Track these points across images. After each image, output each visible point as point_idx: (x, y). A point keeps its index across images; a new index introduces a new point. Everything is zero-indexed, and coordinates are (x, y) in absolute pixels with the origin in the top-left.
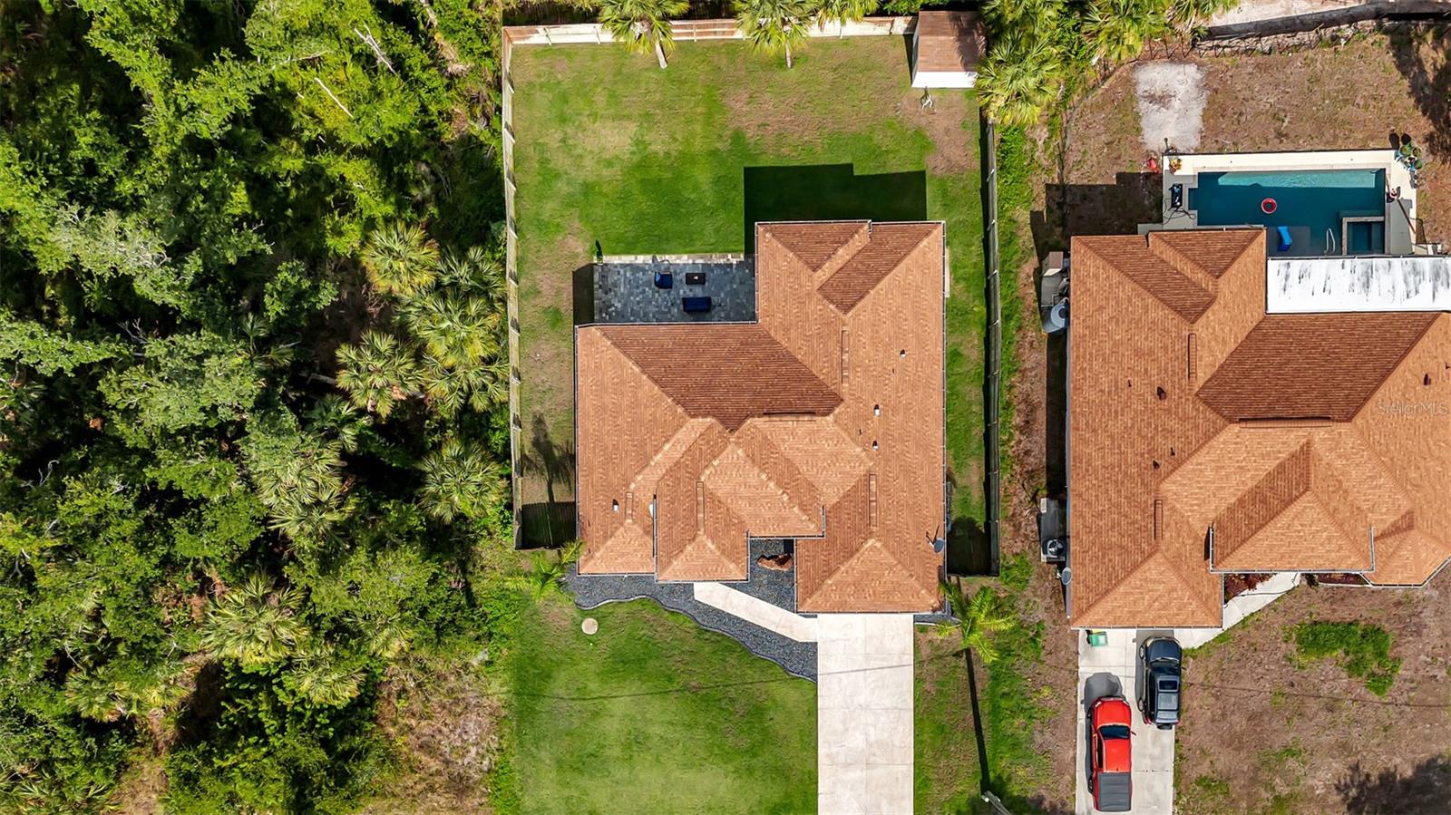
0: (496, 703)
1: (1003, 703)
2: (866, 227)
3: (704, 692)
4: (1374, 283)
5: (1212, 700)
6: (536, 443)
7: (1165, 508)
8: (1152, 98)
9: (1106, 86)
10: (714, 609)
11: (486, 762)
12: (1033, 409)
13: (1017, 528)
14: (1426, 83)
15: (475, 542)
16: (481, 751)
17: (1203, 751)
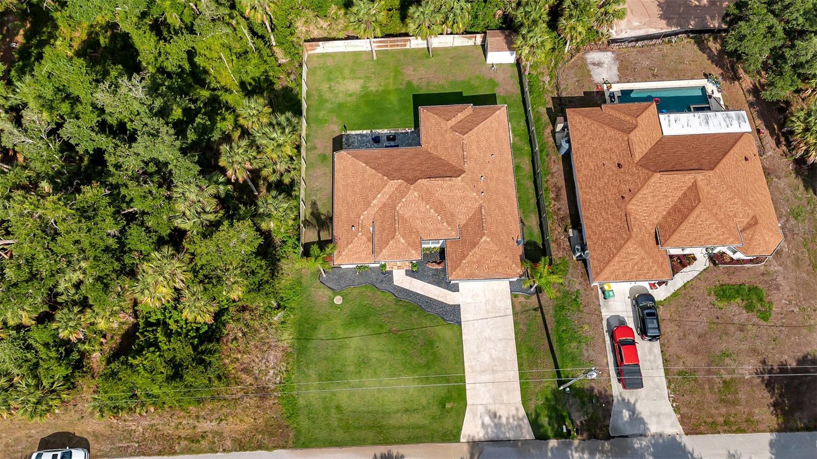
0: (286, 345)
1: (564, 335)
2: (471, 107)
3: (400, 333)
4: (710, 121)
5: (677, 328)
6: (312, 214)
7: (632, 217)
8: (594, 64)
9: (573, 60)
10: (405, 289)
11: (278, 379)
12: (559, 189)
13: (559, 245)
14: (714, 55)
15: (279, 260)
16: (276, 372)
17: (678, 357)
